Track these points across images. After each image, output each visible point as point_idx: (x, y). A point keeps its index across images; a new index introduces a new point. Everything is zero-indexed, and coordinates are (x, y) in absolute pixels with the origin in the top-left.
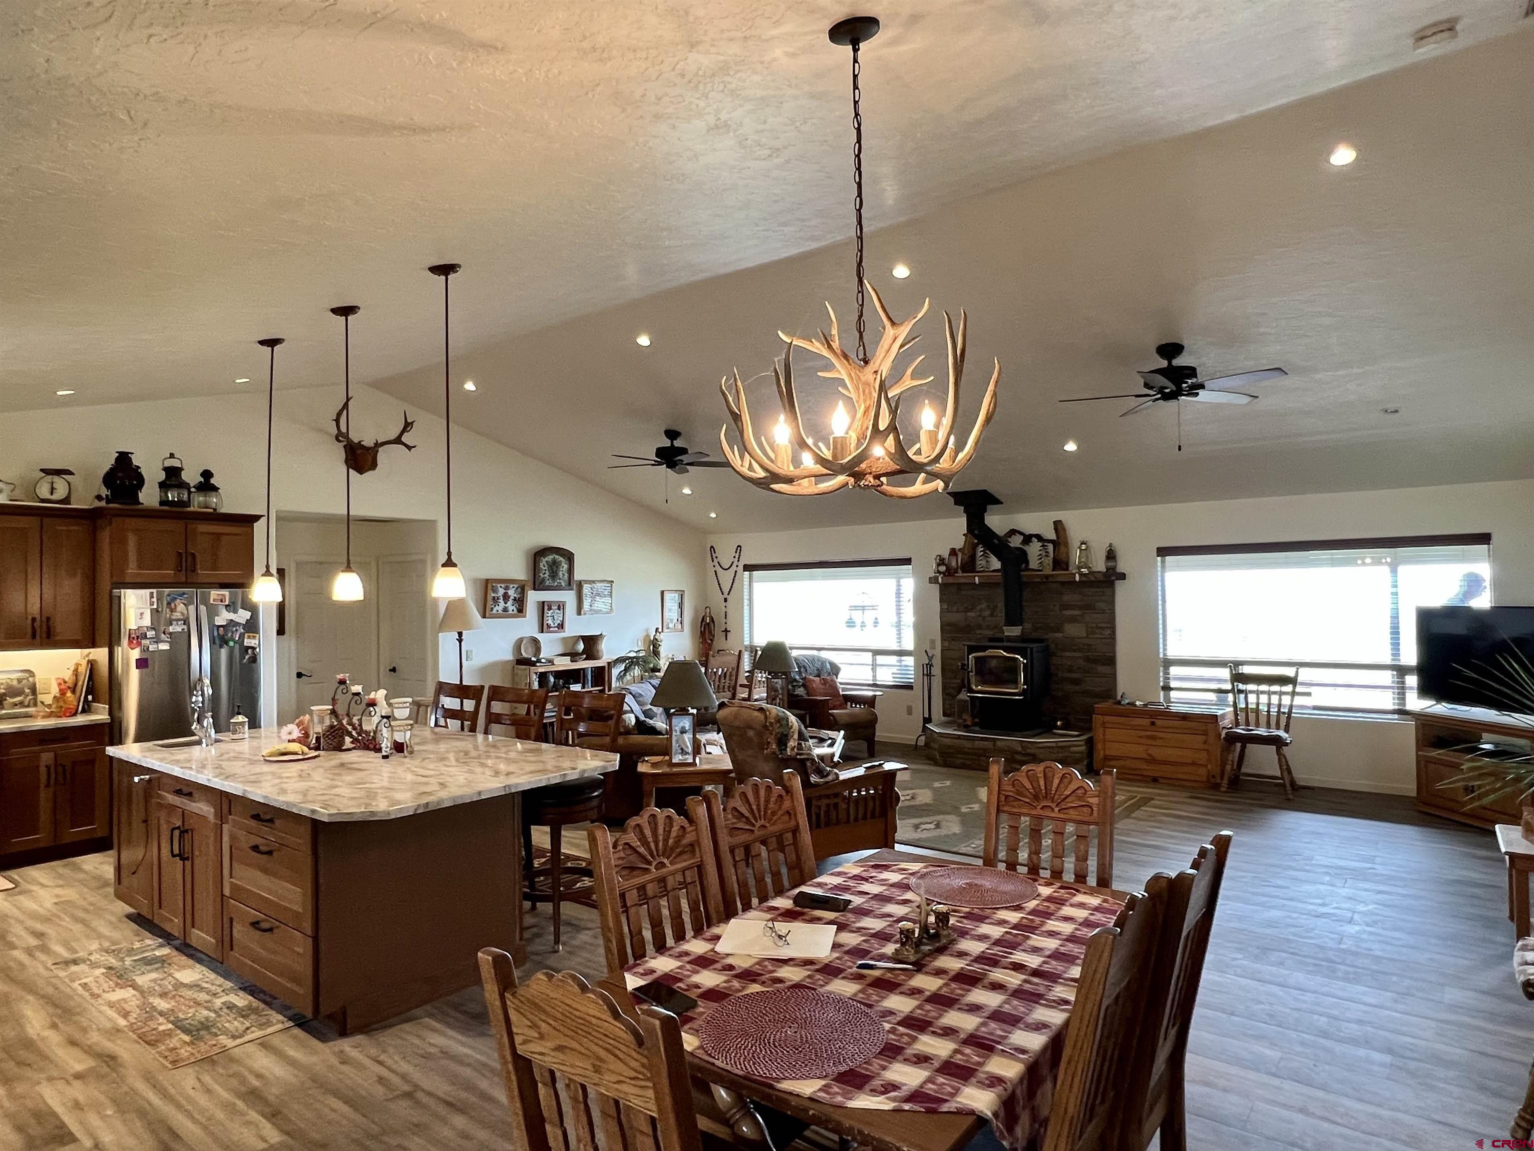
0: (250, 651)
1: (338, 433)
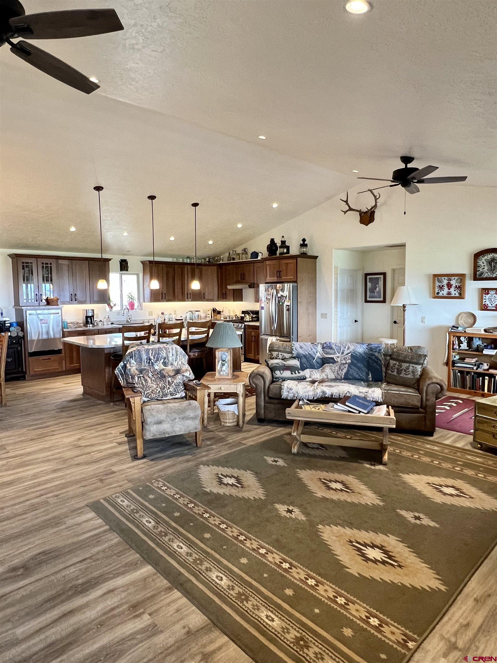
0: (287, 307)
1: (351, 209)
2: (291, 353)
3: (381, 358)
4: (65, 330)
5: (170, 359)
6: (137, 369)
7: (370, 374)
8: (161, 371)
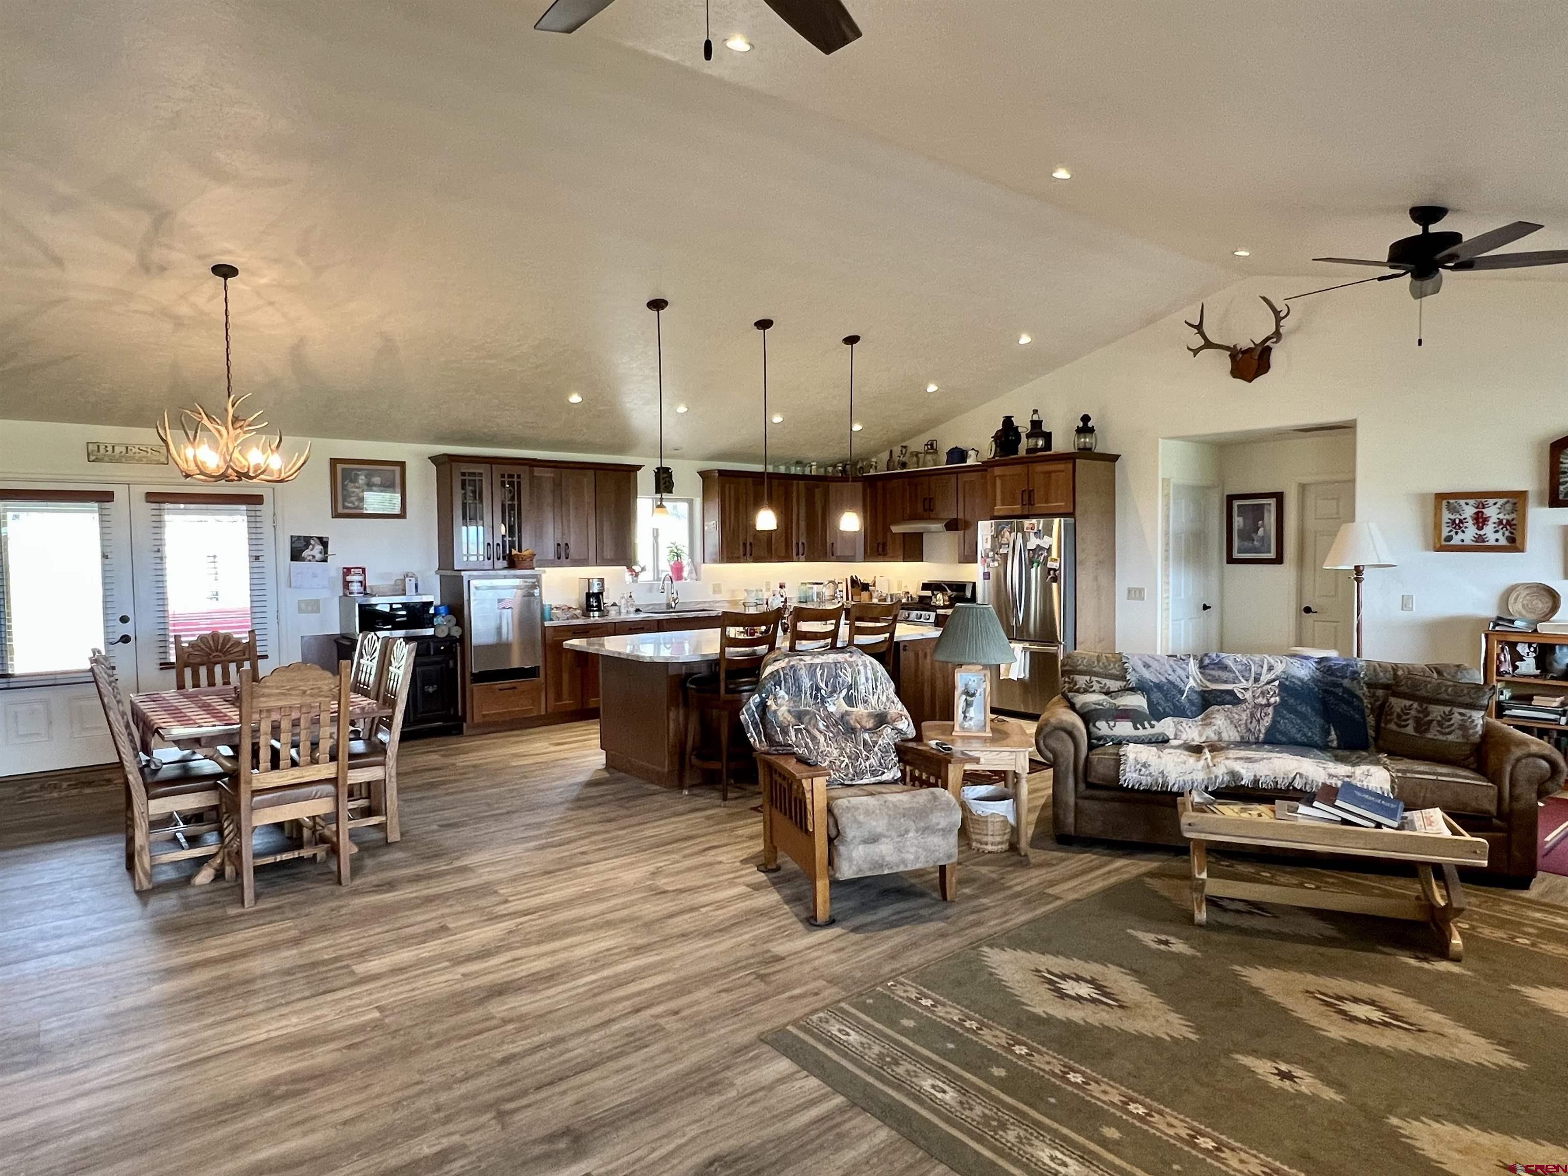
0: (1052, 572)
1: (1208, 345)
2: (1123, 678)
3: (1359, 693)
4: (547, 624)
5: (862, 688)
6: (789, 711)
7: (1333, 733)
8: (842, 717)
